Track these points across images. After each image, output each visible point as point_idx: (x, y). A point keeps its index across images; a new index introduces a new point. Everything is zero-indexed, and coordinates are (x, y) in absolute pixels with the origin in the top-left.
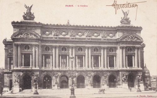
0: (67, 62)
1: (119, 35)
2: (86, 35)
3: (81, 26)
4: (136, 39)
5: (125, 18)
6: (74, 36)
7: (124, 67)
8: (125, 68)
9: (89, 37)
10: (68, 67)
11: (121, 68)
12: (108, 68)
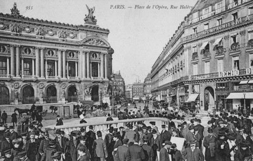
0: (6, 67)
1: (81, 37)
2: (37, 32)
3: (29, 19)
4: (102, 43)
5: (90, 16)
6: (19, 32)
7: (88, 77)
8: (88, 79)
9: (41, 35)
10: (8, 74)
11: (83, 78)
12: (66, 77)
